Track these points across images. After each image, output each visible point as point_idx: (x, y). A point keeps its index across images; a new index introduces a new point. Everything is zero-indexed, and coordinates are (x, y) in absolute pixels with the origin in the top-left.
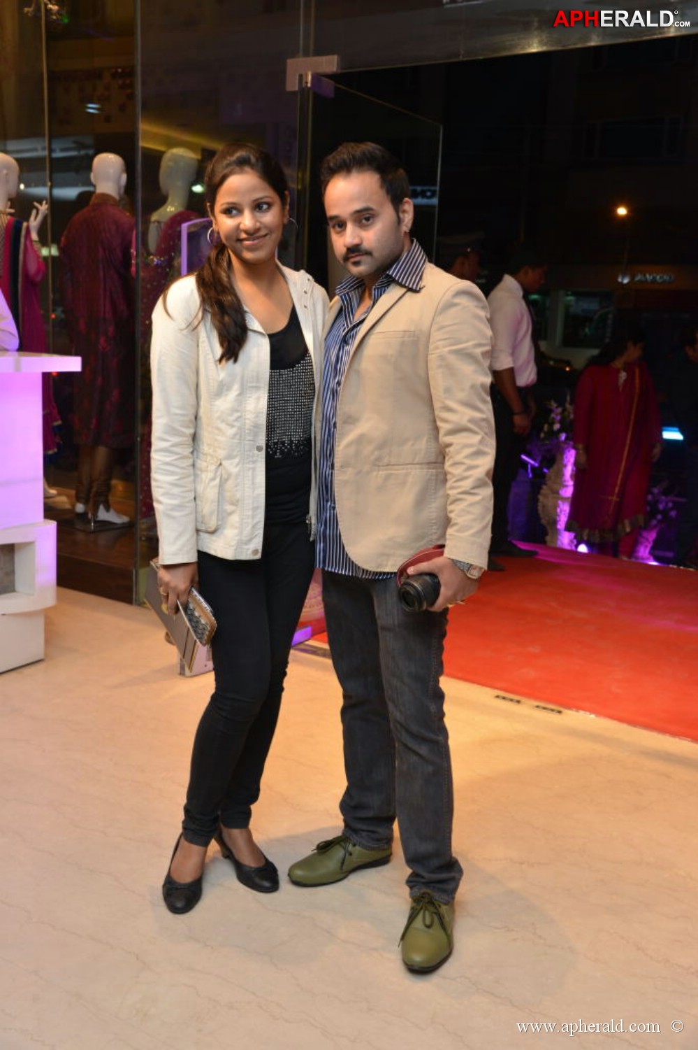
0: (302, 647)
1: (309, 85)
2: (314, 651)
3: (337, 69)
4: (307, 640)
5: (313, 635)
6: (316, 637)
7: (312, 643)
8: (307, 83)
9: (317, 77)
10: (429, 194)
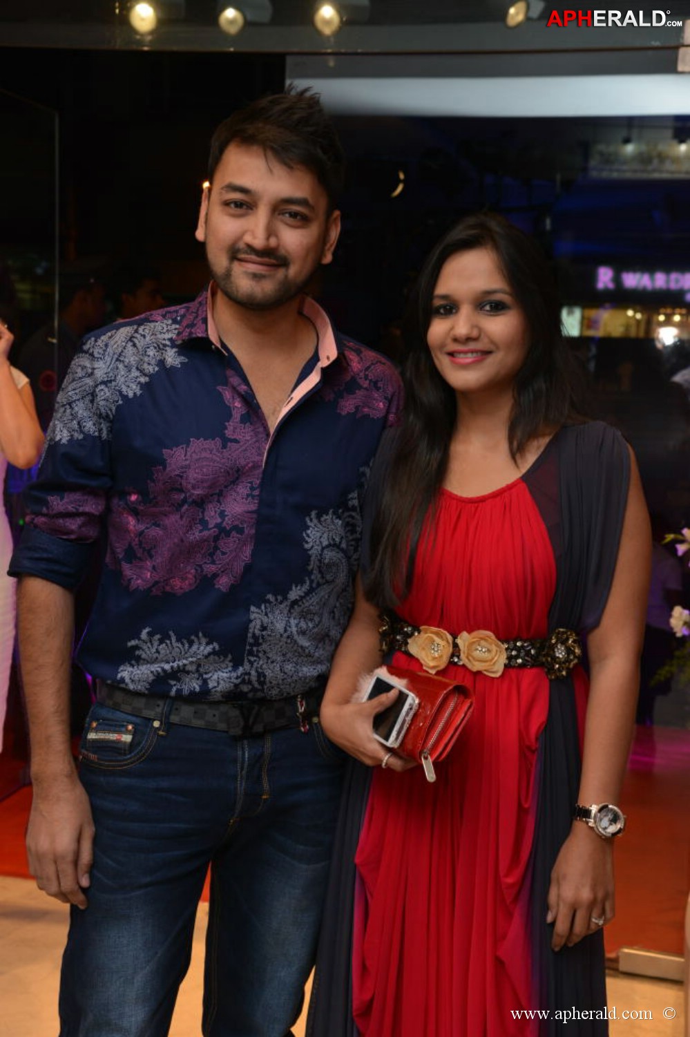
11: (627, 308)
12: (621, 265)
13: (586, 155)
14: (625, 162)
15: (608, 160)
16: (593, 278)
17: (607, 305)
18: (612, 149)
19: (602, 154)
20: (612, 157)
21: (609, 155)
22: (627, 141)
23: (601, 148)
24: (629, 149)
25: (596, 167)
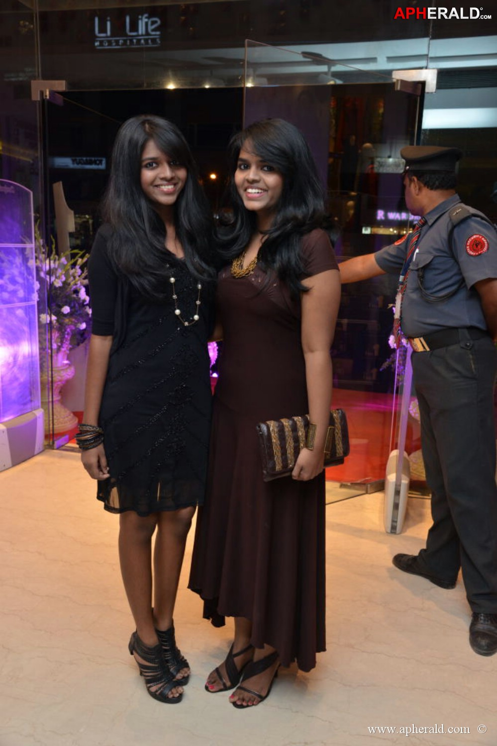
0: (63, 448)
1: (48, 97)
2: (72, 450)
3: (66, 88)
4: (66, 444)
5: (69, 440)
6: (72, 441)
7: (70, 445)
8: (46, 96)
9: (52, 93)
10: (98, 162)
11: (390, 228)
12: (387, 209)
13: (373, 163)
14: (389, 166)
15: (381, 165)
16: (375, 215)
17: (382, 226)
18: (383, 160)
19: (379, 162)
20: (384, 164)
21: (382, 162)
22: (390, 157)
23: (379, 159)
24: (391, 160)
25: (376, 168)
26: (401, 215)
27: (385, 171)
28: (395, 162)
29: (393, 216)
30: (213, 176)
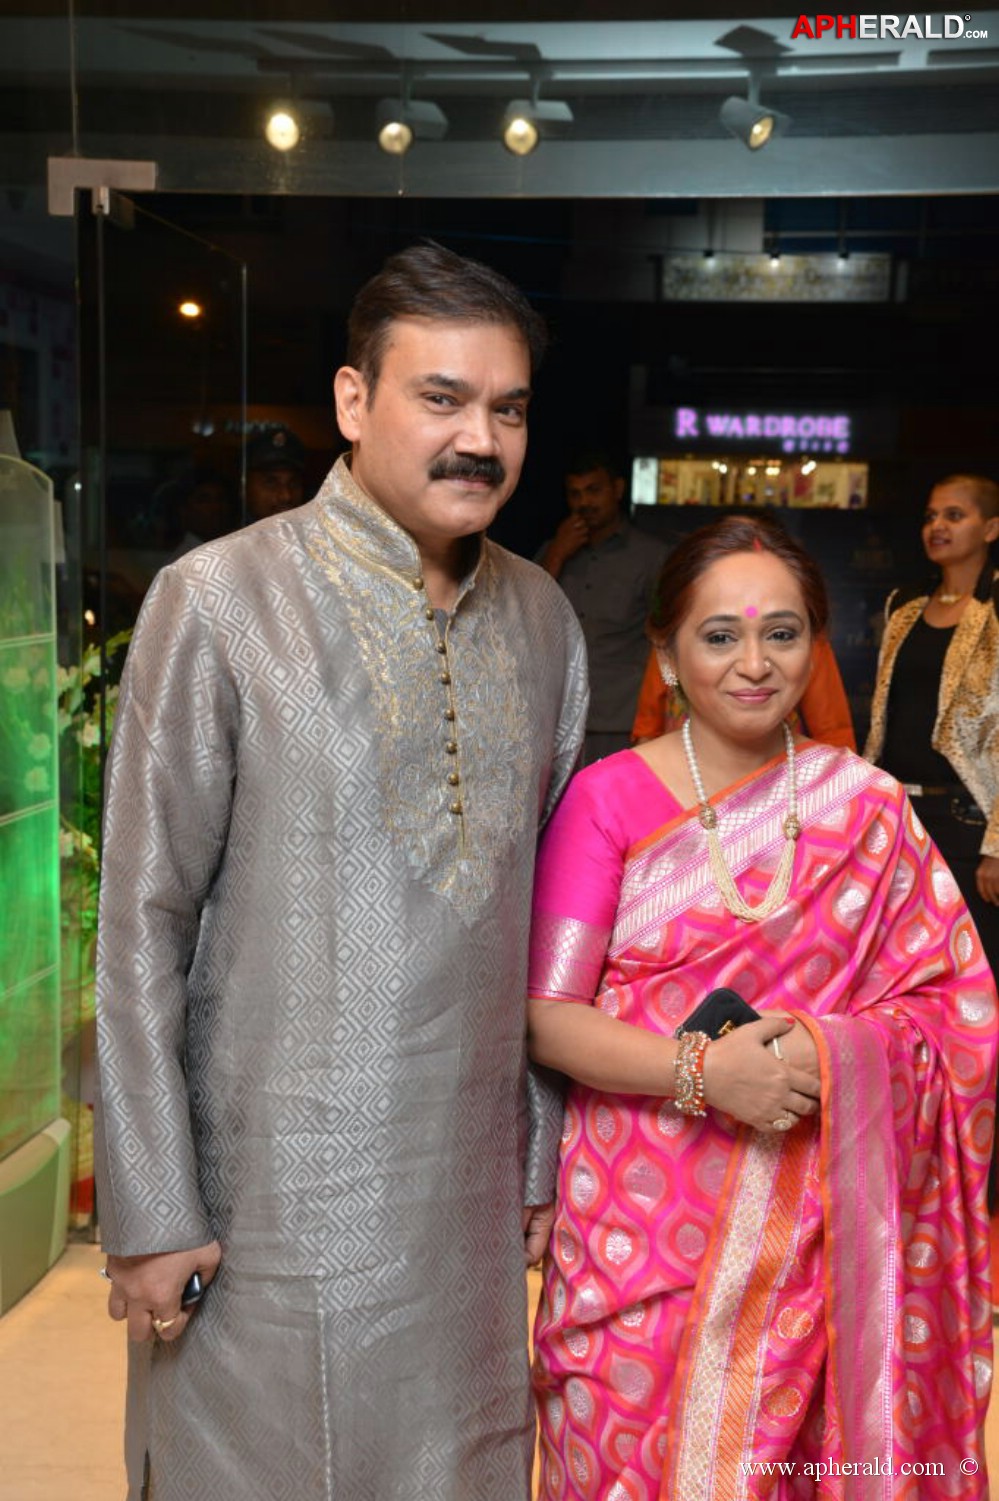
1: (107, 210)
3: (157, 185)
8: (101, 207)
11: (711, 459)
12: (705, 406)
13: (659, 272)
14: (706, 280)
15: (687, 277)
16: (671, 423)
17: (689, 456)
18: (689, 262)
19: (678, 270)
20: (691, 275)
21: (688, 271)
22: (709, 254)
23: (677, 262)
24: (711, 264)
25: (671, 286)
26: (743, 424)
27: (695, 296)
28: (726, 271)
29: (721, 425)
30: (190, 310)
